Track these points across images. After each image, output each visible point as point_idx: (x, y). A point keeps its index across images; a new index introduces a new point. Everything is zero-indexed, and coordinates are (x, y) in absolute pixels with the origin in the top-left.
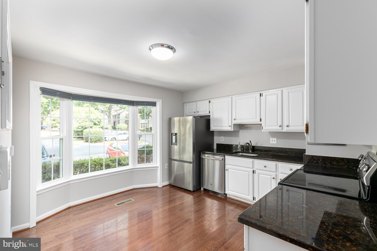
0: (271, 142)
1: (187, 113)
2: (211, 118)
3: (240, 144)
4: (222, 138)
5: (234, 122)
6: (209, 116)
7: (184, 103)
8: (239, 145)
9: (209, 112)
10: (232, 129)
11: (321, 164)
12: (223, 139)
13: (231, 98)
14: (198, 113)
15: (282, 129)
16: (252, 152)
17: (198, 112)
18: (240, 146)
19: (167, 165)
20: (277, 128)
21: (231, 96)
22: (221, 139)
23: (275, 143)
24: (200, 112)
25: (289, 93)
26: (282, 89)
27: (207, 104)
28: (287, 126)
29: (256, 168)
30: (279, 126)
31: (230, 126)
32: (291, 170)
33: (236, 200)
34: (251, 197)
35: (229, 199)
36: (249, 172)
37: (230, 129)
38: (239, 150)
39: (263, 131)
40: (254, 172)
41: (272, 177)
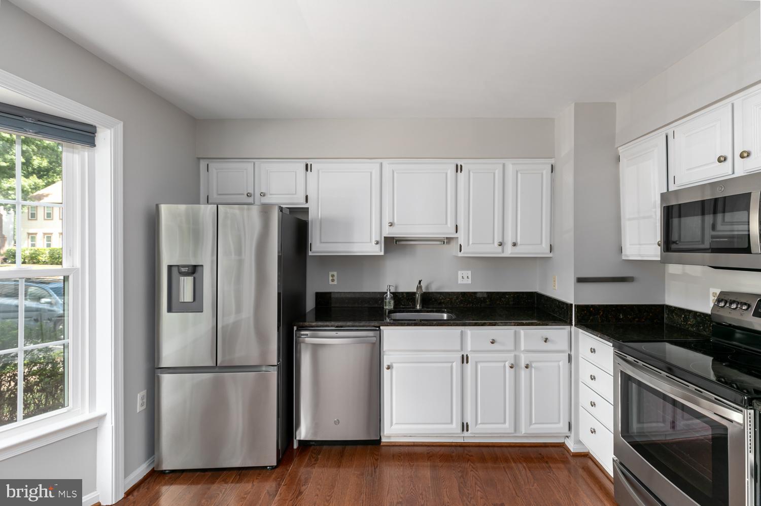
0: (460, 281)
1: (215, 196)
2: (312, 215)
3: (390, 290)
4: (333, 276)
5: (388, 232)
6: (305, 211)
7: (199, 159)
8: (388, 293)
9: (307, 197)
10: (381, 251)
11: (601, 322)
12: (335, 278)
13: (378, 166)
14: (263, 198)
15: (503, 252)
16: (423, 307)
17: (263, 195)
18: (390, 295)
19: (142, 399)
20: (492, 250)
21: (380, 161)
22: (331, 278)
23: (469, 281)
24: (271, 194)
25: (517, 172)
26: (504, 162)
27: (296, 175)
28: (514, 245)
29: (469, 349)
30: (496, 244)
31: (377, 243)
32: (546, 340)
33: (410, 444)
34: (455, 427)
35: (389, 447)
36: (451, 362)
37: (378, 250)
38: (389, 305)
39: (460, 255)
40: (465, 359)
41: (507, 365)
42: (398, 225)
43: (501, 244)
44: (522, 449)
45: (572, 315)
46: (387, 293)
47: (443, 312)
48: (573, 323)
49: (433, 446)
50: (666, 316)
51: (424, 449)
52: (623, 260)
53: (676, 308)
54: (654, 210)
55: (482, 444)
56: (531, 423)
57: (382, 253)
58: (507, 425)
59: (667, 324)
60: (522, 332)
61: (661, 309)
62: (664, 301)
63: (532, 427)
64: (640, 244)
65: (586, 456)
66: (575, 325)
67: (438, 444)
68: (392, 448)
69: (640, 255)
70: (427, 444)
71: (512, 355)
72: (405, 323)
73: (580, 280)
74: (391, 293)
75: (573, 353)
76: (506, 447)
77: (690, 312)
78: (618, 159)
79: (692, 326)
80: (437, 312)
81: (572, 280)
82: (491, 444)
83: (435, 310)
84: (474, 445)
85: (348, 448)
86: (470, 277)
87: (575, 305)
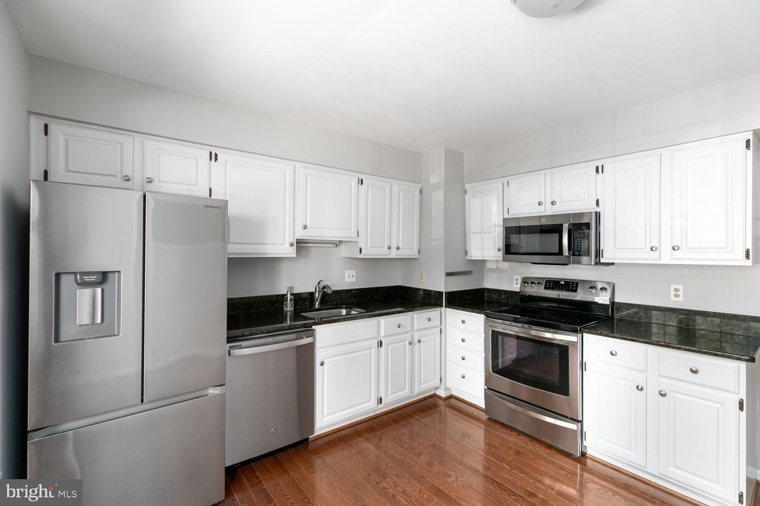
0: (347, 280)
3: (290, 292)
5: (301, 234)
8: (289, 294)
9: (210, 190)
10: (294, 253)
13: (292, 168)
14: (148, 185)
15: (387, 254)
16: (322, 306)
17: (148, 180)
18: (290, 297)
20: (383, 252)
21: (293, 163)
23: (354, 280)
24: (161, 181)
25: (400, 191)
26: (391, 182)
27: (197, 162)
28: (398, 248)
29: (382, 334)
30: (386, 248)
31: (292, 245)
32: (429, 320)
33: (334, 431)
34: (373, 402)
35: (314, 442)
36: (369, 349)
37: (291, 252)
38: (289, 307)
39: (360, 256)
40: (380, 344)
41: (407, 342)
42: (310, 228)
43: (390, 248)
44: (413, 406)
45: (443, 299)
46: (287, 295)
47: (341, 308)
48: (444, 306)
49: (353, 426)
50: (486, 295)
51: (349, 430)
52: (468, 260)
53: (493, 289)
54: (494, 228)
55: (388, 412)
56: (420, 385)
57: (295, 255)
58: (407, 390)
59: (486, 300)
60: (415, 316)
61: (482, 291)
62: (484, 286)
63: (422, 386)
64: (483, 250)
65: (451, 397)
66: (445, 307)
67: (357, 423)
68: (318, 441)
69: (483, 257)
70: (347, 426)
71: (409, 334)
72: (336, 320)
73: (449, 274)
74: (291, 294)
75: (443, 327)
76: (403, 408)
77: (502, 291)
78: (465, 192)
79: (504, 299)
80: (335, 308)
81: (443, 274)
82: (393, 410)
83: (333, 307)
84: (382, 414)
85: (279, 456)
86: (354, 276)
87: (445, 292)
